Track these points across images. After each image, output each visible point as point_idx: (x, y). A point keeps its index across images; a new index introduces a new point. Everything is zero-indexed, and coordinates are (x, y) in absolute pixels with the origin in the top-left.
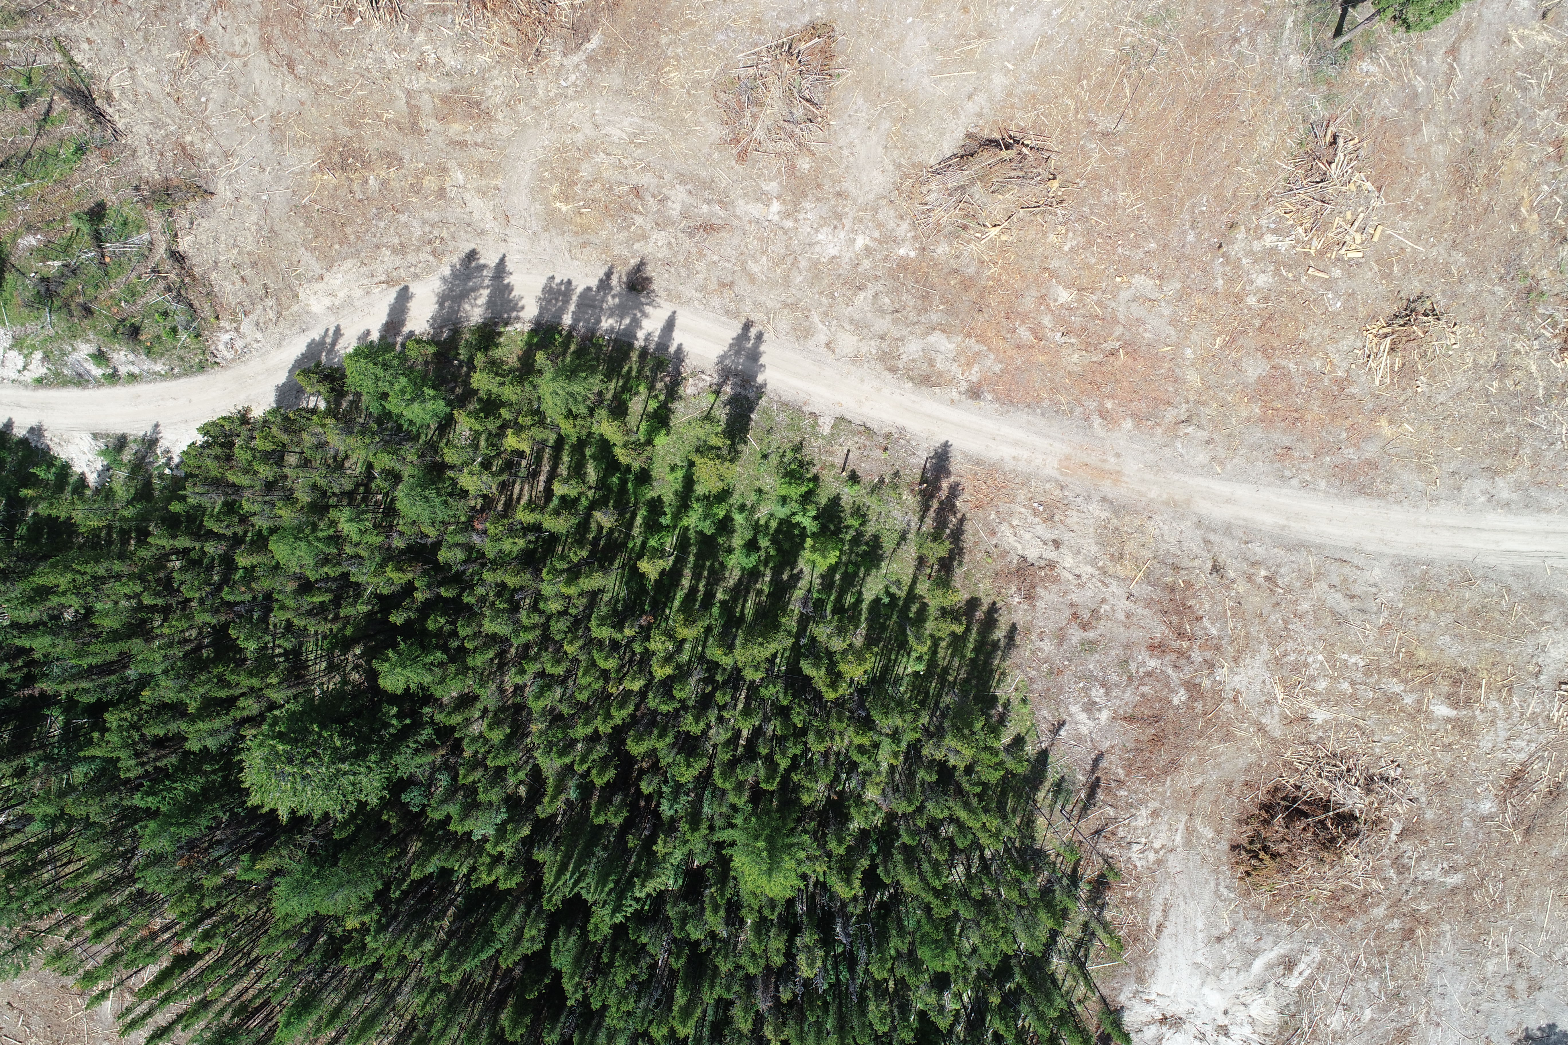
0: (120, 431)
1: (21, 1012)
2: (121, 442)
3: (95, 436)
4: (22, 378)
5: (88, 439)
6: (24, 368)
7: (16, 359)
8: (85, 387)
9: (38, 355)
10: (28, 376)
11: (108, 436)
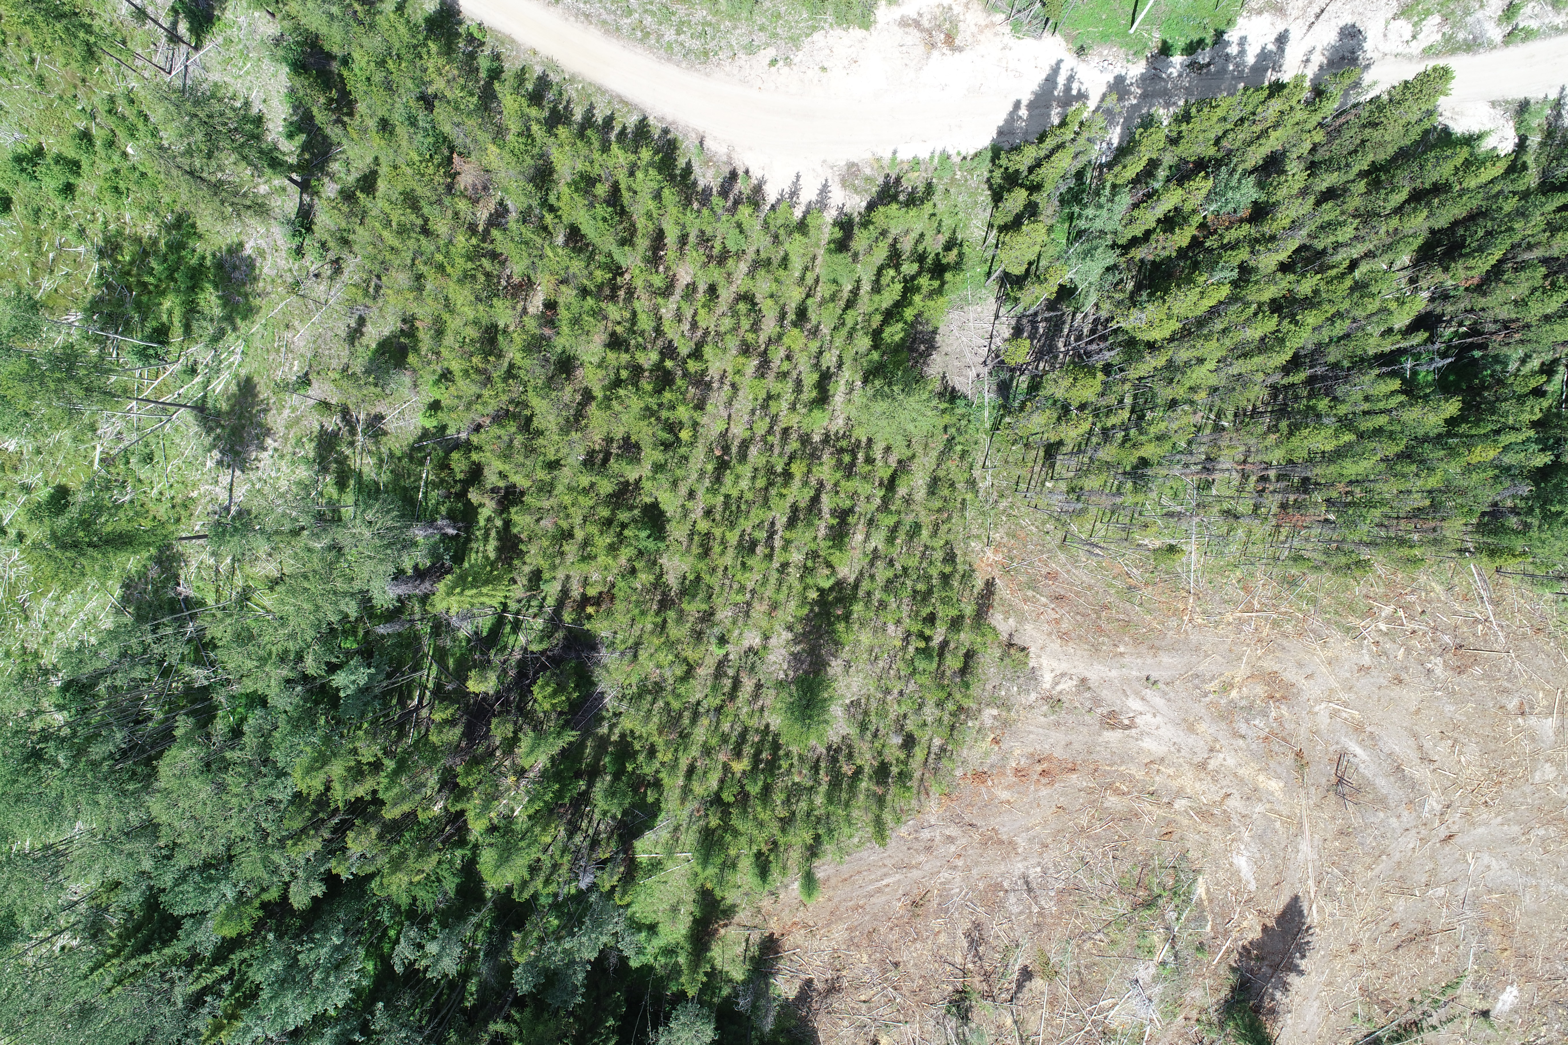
0: (1521, 96)
1: (1456, 741)
2: (1523, 108)
3: (1494, 104)
4: (1407, 50)
5: (1486, 109)
6: (1414, 37)
7: (1404, 27)
8: (1475, 53)
9: (1436, 19)
10: (1416, 47)
11: (1507, 102)
